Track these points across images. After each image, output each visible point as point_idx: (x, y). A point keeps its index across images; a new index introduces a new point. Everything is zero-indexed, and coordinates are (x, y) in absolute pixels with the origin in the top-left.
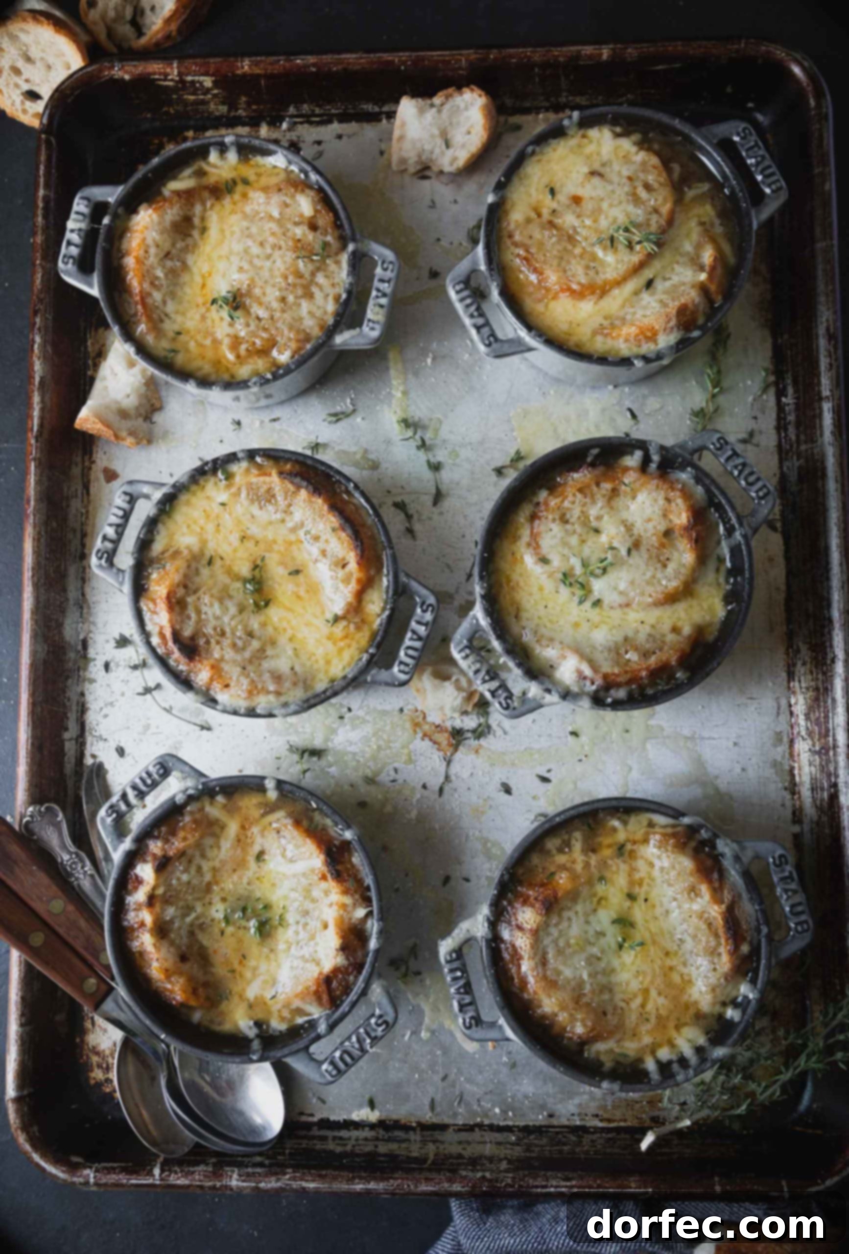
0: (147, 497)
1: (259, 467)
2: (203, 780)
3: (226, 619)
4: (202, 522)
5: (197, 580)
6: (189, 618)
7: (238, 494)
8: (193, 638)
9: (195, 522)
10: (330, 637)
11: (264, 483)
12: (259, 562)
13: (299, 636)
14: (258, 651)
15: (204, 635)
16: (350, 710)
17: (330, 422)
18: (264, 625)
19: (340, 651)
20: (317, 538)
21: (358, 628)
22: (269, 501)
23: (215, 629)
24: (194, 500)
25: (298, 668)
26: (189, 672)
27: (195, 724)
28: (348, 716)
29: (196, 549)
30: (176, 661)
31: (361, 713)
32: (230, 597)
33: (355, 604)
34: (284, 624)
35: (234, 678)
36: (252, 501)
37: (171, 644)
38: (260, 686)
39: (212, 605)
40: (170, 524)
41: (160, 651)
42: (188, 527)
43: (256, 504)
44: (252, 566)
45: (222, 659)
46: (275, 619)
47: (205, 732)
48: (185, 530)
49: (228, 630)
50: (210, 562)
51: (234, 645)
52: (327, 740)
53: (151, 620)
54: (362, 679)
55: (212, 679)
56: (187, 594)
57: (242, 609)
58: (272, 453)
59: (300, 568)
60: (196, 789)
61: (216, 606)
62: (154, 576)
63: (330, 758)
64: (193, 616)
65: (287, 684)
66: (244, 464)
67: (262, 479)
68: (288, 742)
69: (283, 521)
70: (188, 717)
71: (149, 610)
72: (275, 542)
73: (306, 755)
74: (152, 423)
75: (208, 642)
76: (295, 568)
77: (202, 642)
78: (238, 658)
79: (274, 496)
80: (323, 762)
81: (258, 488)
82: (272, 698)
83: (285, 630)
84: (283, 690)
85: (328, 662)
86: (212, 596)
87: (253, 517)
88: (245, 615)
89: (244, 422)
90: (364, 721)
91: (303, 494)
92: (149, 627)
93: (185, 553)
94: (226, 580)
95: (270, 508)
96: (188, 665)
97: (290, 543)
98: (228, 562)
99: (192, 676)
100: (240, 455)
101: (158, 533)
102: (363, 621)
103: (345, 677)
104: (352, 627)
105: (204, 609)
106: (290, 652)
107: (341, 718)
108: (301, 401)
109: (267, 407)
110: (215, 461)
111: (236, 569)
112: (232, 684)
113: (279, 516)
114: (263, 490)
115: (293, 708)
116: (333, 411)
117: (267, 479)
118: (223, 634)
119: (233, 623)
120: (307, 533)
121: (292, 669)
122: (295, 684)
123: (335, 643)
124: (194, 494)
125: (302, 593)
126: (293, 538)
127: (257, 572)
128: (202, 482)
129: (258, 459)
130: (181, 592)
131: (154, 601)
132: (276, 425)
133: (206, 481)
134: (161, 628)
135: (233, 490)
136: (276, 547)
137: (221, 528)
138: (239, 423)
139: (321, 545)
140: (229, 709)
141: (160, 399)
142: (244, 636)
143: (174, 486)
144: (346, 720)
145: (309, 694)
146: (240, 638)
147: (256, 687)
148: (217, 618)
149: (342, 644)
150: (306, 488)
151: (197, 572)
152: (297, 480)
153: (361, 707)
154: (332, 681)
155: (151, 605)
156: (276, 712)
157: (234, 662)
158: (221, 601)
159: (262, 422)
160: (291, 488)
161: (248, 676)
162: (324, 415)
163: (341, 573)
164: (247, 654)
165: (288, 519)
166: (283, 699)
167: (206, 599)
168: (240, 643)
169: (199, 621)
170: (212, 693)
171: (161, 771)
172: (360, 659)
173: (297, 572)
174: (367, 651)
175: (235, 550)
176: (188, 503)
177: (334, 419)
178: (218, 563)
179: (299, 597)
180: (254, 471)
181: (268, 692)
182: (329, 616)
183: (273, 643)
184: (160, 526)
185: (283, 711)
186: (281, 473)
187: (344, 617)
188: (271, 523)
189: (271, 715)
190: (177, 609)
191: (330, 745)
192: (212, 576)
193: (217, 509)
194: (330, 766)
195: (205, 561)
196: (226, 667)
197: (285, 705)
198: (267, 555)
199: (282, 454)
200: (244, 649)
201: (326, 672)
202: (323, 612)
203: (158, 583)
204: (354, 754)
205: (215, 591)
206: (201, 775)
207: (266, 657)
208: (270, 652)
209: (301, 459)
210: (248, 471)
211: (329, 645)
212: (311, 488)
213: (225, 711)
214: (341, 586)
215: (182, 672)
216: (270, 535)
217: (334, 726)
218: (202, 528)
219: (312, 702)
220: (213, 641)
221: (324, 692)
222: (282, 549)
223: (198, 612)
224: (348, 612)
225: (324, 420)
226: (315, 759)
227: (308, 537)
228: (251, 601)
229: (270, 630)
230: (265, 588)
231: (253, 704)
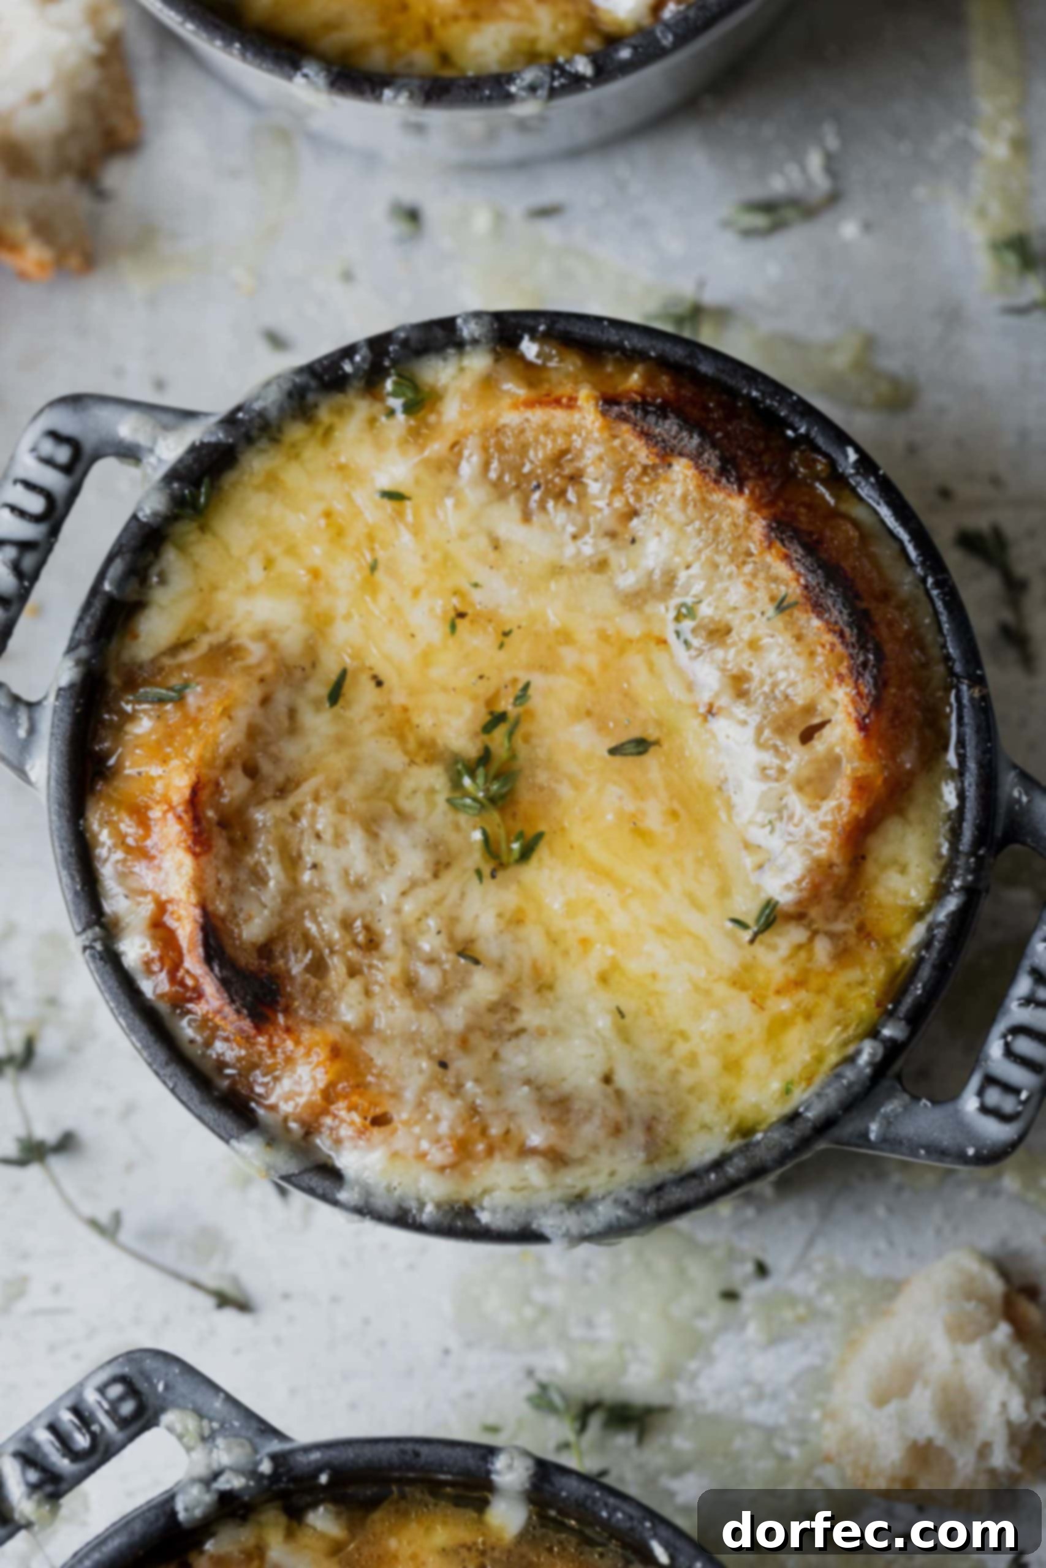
0: (130, 453)
1: (531, 373)
2: (276, 1446)
3: (387, 891)
4: (316, 552)
5: (291, 750)
6: (259, 878)
7: (450, 462)
8: (265, 950)
9: (292, 551)
10: (742, 980)
11: (546, 429)
12: (506, 704)
13: (634, 967)
14: (492, 1008)
15: (308, 942)
16: (762, 1270)
17: (748, 233)
18: (515, 920)
19: (778, 1027)
20: (719, 633)
21: (843, 955)
22: (560, 495)
23: (346, 924)
24: (293, 475)
25: (624, 1079)
26: (250, 1066)
27: (196, 1285)
28: (753, 1291)
29: (292, 641)
30: (204, 1024)
31: (802, 1285)
32: (403, 817)
33: (840, 870)
34: (586, 925)
35: (409, 1095)
36: (500, 491)
37: (193, 964)
38: (495, 1131)
39: (339, 840)
40: (204, 550)
41: (152, 987)
42: (269, 564)
43: (513, 504)
44: (484, 718)
45: (367, 1028)
46: (556, 904)
47: (229, 1315)
48: (256, 573)
49: (387, 929)
50: (336, 694)
51: (410, 984)
52: (672, 1373)
53: (123, 876)
54: (848, 1129)
55: (329, 1095)
56: (256, 798)
57: (440, 867)
58: (578, 329)
59: (652, 734)
60: (253, 1473)
61: (356, 840)
62: (144, 726)
63: (682, 1443)
64: (274, 871)
65: (590, 1130)
66: (478, 362)
67: (537, 416)
68: (530, 1373)
69: (601, 565)
70: (168, 1255)
71: (121, 840)
72: (565, 637)
73: (596, 1421)
74: (100, 194)
75: (318, 967)
76: (635, 733)
77: (297, 965)
78: (427, 1024)
79: (575, 478)
80: (653, 1456)
81: (523, 449)
82: (533, 1172)
83: (585, 943)
84: (576, 1150)
85: (732, 1066)
86: (341, 808)
87: (496, 545)
88: (450, 883)
89: (434, 210)
90: (815, 1315)
91: (682, 471)
92: (116, 902)
93: (256, 651)
94: (395, 760)
95: (558, 515)
96: (248, 1041)
97: (624, 645)
98: (399, 698)
99: (260, 1082)
100: (469, 330)
101: (163, 581)
102: (863, 931)
103: (793, 1118)
104: (822, 948)
105: (312, 851)
106: (603, 1023)
107: (730, 1296)
108: (643, 152)
109: (521, 165)
110: (378, 344)
111: (425, 722)
112: (401, 1114)
113: (588, 547)
114: (537, 455)
115: (605, 1213)
116: (756, 192)
117: (559, 417)
118: (372, 943)
119: (409, 907)
120: (685, 612)
121: (607, 1079)
122: (617, 1131)
123: (759, 1003)
124: (294, 453)
125: (654, 821)
126: (631, 626)
127: (499, 738)
128: (324, 414)
129: (529, 349)
130: (236, 787)
131: (140, 815)
132: (549, 231)
133: (340, 412)
134: (162, 907)
135: (437, 448)
136: (569, 656)
137: (380, 575)
138: (413, 215)
139: (731, 655)
140: (380, 1202)
141: (131, 112)
142: (448, 958)
143: (230, 421)
144: (747, 1306)
145: (664, 1169)
146: (432, 961)
147: (484, 1131)
148: (358, 886)
149: (785, 1005)
150: (696, 457)
151: (293, 725)
152: (669, 427)
153: (801, 1264)
154: (745, 1131)
155: (128, 826)
156: (546, 1224)
157: (411, 1037)
158: (371, 827)
159: (500, 218)
160: (643, 454)
161: (457, 1090)
162: (726, 208)
163: (798, 759)
164: (456, 1017)
165: (617, 559)
166: (572, 1179)
167: (324, 818)
168: (430, 979)
169: (292, 893)
170: (323, 1142)
171: (127, 1408)
172: (851, 1060)
173: (641, 746)
174: (873, 1033)
175: (426, 658)
176: (272, 483)
177: (760, 220)
178: (363, 696)
179: (640, 833)
180: (514, 388)
181: (525, 1152)
182: (748, 908)
183: (544, 987)
184: (171, 557)
185: (572, 1222)
186: (609, 401)
187: (798, 916)
188: (557, 570)
189: (527, 1235)
190: (220, 845)
191: (683, 1393)
192: (341, 741)
193: (374, 511)
194: (679, 1470)
195: (318, 689)
196: (380, 1055)
197: (579, 1201)
198: (538, 681)
199: (613, 336)
200: (442, 998)
201: (726, 1098)
202: (724, 892)
203: (159, 752)
204: (771, 1432)
205: (351, 792)
206: (268, 1430)
207: (519, 1033)
208: (530, 1016)
209: (678, 353)
210: (488, 383)
211: (741, 1008)
212: (711, 457)
213: (365, 1210)
214: (796, 802)
215: (221, 1064)
216: (554, 616)
217: (704, 1325)
218: (315, 574)
219: (676, 1195)
220: (337, 967)
221: (718, 1164)
222: (592, 662)
223: (292, 861)
224: (814, 894)
225: (726, 224)
226: (624, 1440)
227: (687, 625)
228: (477, 836)
229: (535, 943)
230: (525, 796)
231: (468, 1191)
